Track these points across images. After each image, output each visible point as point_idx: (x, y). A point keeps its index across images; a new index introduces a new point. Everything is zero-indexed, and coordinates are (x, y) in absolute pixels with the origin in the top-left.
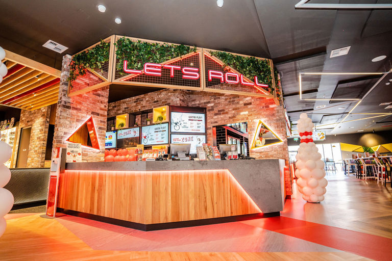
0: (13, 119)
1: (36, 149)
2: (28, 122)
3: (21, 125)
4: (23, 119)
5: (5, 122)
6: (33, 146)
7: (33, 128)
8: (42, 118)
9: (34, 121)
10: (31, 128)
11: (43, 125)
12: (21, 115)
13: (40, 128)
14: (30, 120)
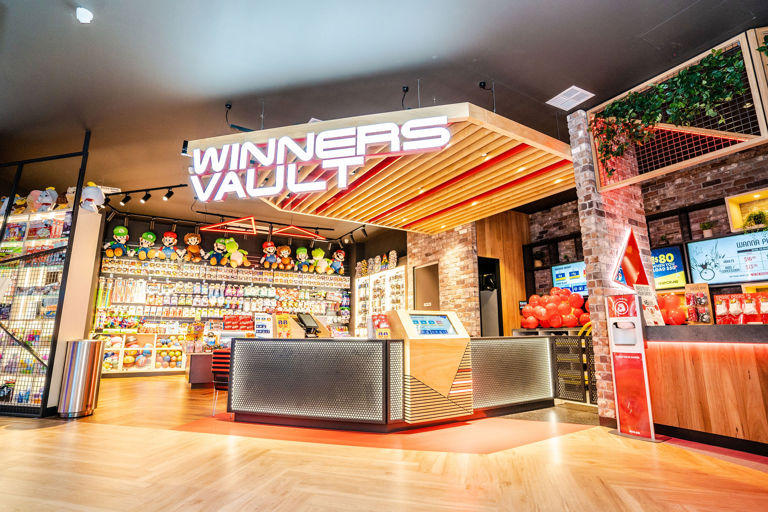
0: (393, 254)
1: (458, 302)
2: (427, 255)
3: (414, 262)
4: (415, 251)
5: (378, 258)
6: (450, 297)
7: (441, 265)
8: (460, 246)
9: (444, 253)
10: (437, 265)
11: (468, 258)
12: (409, 245)
13: (462, 263)
14: (431, 251)
